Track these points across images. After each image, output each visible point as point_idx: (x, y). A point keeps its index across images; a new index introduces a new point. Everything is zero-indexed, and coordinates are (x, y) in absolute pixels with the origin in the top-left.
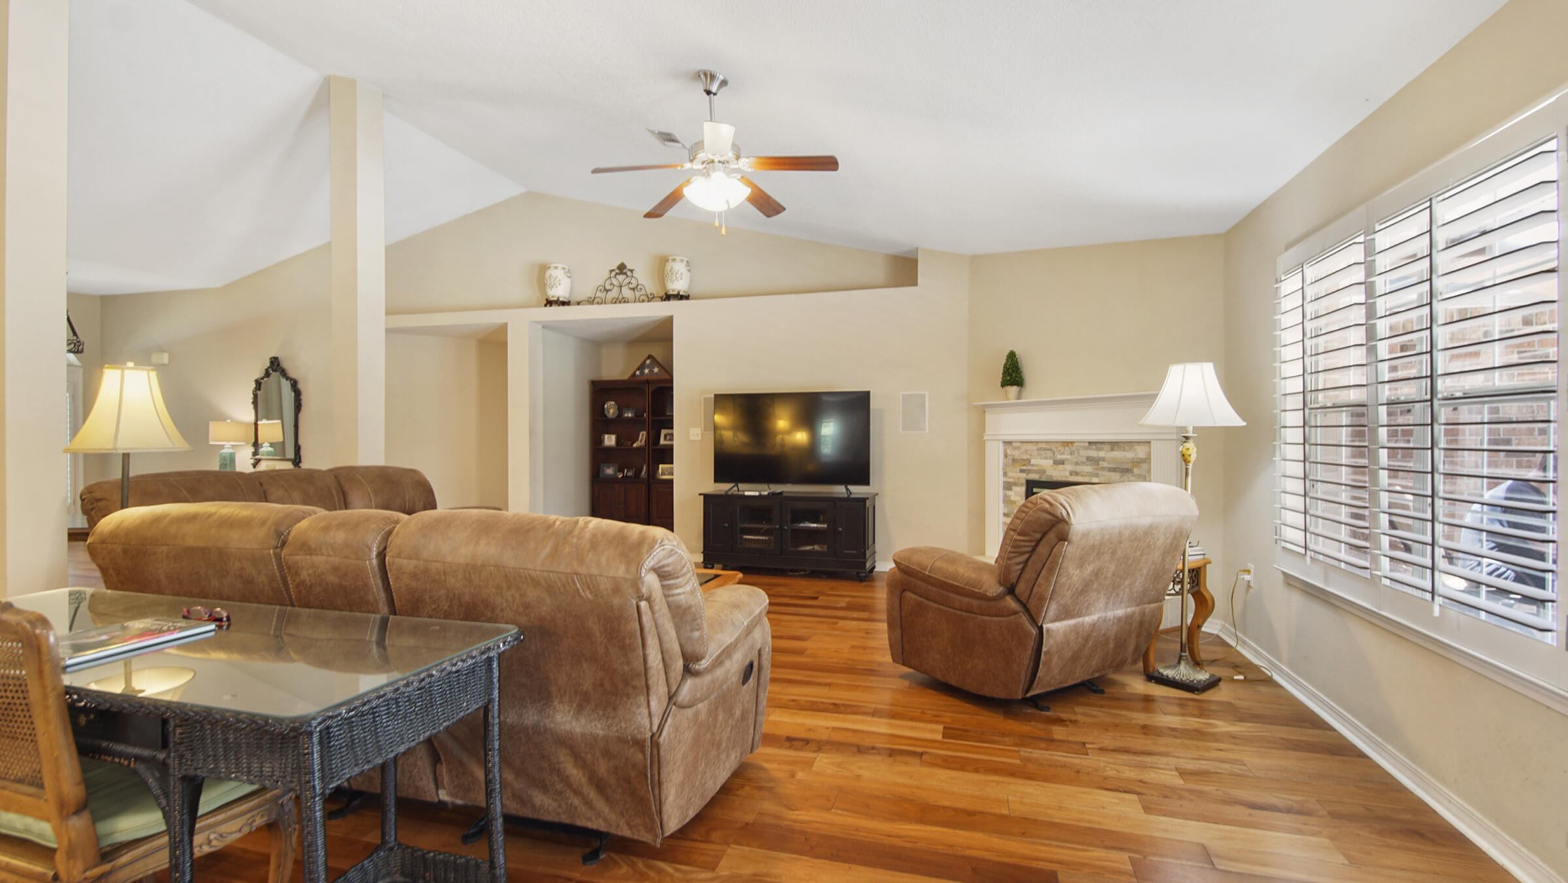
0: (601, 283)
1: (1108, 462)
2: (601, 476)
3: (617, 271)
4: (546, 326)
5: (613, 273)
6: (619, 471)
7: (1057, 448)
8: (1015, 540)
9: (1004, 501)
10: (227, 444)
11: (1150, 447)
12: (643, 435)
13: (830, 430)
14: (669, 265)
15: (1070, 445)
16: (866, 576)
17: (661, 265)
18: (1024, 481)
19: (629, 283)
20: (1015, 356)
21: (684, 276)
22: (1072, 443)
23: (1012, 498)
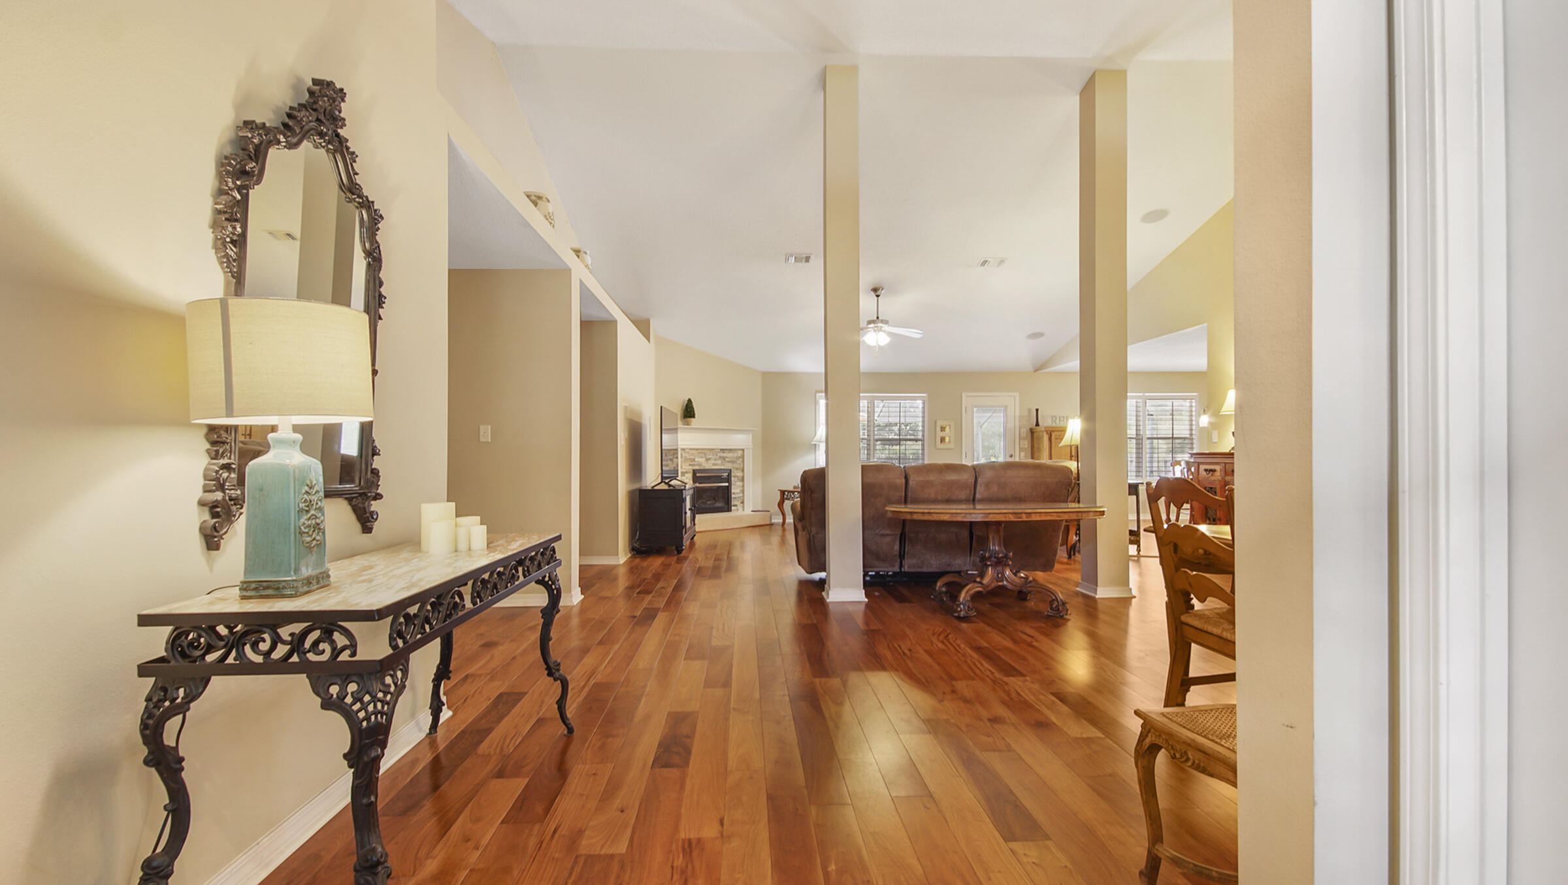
1: (729, 459)
7: (707, 452)
11: (745, 452)
15: (712, 451)
18: (692, 470)
20: (691, 402)
22: (714, 449)
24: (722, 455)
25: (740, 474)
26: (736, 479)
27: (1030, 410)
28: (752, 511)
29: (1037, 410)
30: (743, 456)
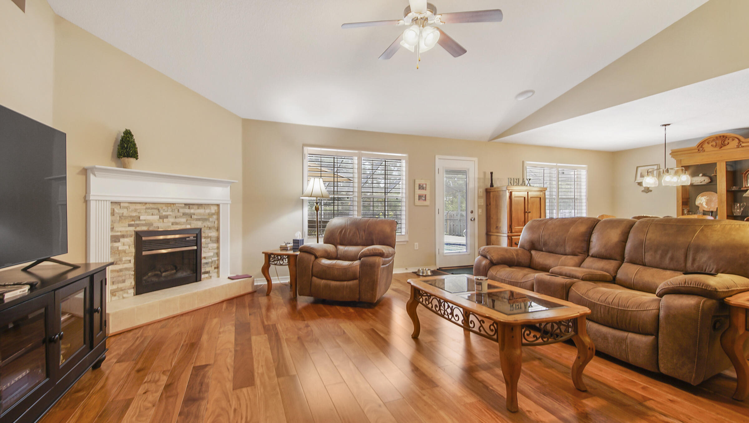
1: (196, 215)
7: (162, 207)
11: (219, 207)
18: (133, 233)
20: (130, 133)
22: (173, 204)
23: (120, 248)
24: (187, 211)
25: (213, 234)
26: (209, 240)
27: (485, 173)
28: (229, 278)
29: (492, 173)
30: (218, 213)
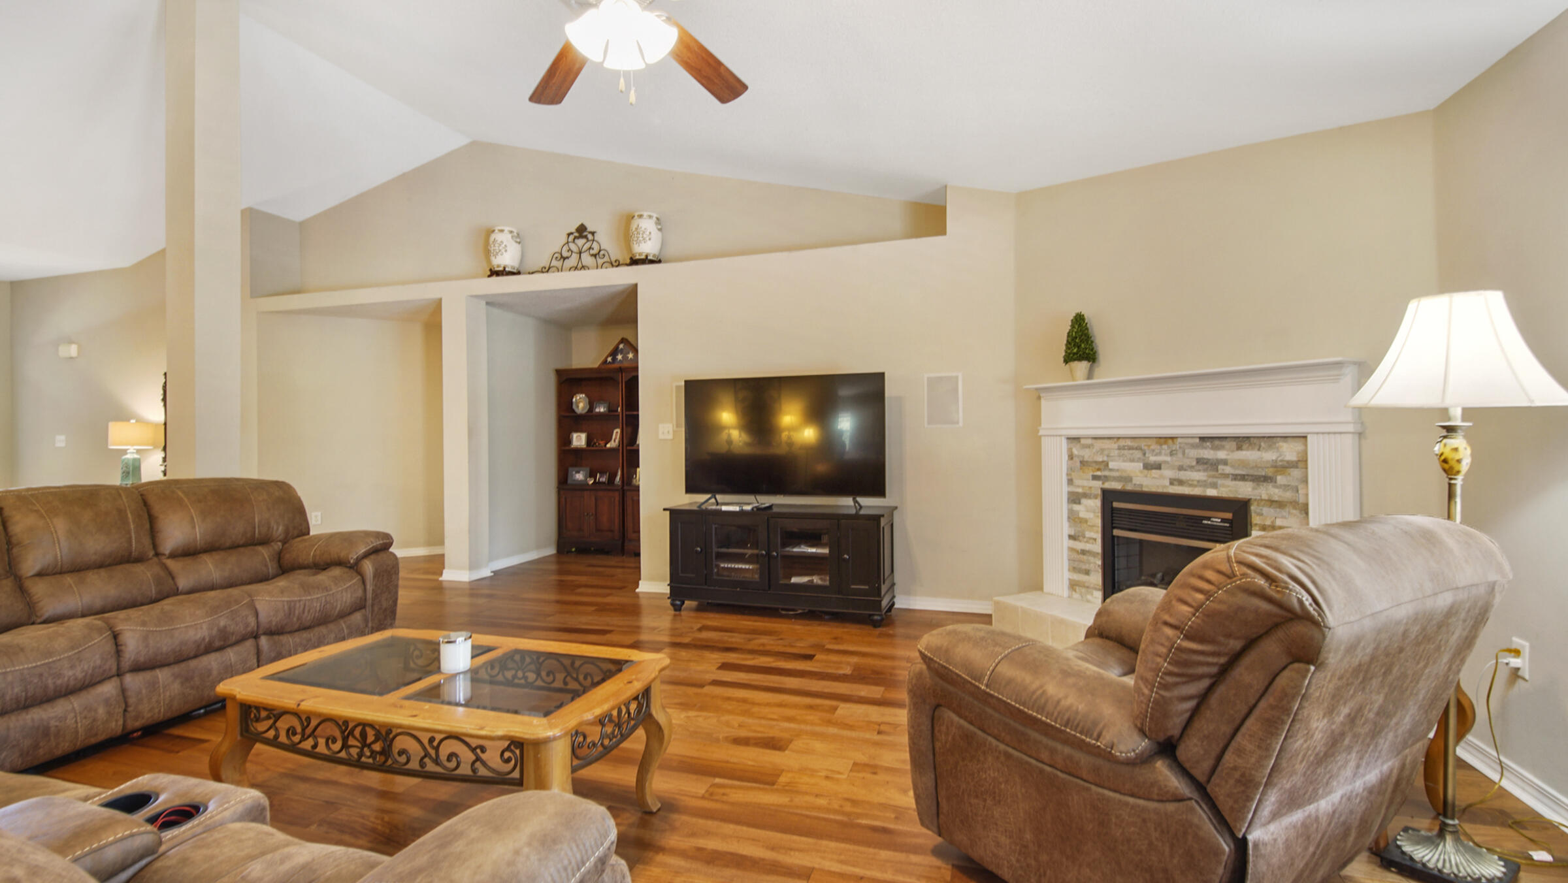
0: (558, 249)
1: (1232, 466)
2: (569, 481)
3: (577, 234)
4: (492, 302)
5: (571, 237)
6: (590, 477)
7: (1149, 446)
8: (1180, 649)
9: (1069, 518)
10: (131, 449)
11: (1306, 445)
12: (617, 433)
13: (846, 424)
14: (635, 223)
15: (1170, 441)
16: (882, 620)
17: (626, 225)
18: (1099, 492)
19: (590, 248)
20: (1084, 320)
21: (653, 236)
22: (1173, 438)
23: (1082, 515)
